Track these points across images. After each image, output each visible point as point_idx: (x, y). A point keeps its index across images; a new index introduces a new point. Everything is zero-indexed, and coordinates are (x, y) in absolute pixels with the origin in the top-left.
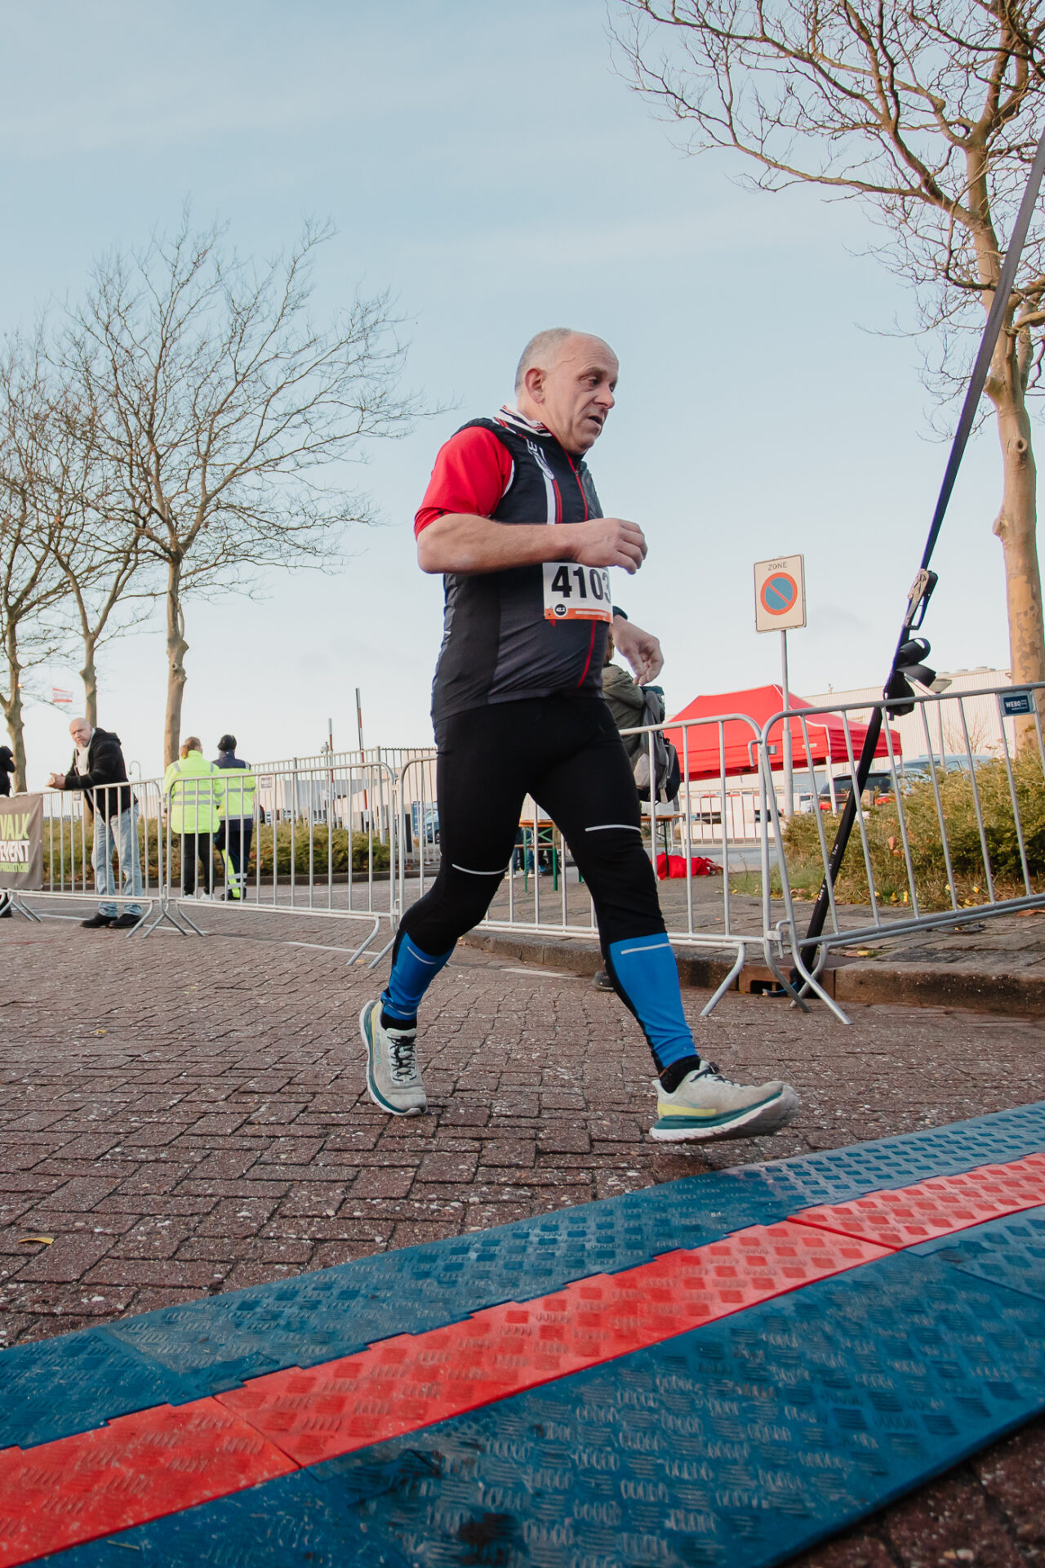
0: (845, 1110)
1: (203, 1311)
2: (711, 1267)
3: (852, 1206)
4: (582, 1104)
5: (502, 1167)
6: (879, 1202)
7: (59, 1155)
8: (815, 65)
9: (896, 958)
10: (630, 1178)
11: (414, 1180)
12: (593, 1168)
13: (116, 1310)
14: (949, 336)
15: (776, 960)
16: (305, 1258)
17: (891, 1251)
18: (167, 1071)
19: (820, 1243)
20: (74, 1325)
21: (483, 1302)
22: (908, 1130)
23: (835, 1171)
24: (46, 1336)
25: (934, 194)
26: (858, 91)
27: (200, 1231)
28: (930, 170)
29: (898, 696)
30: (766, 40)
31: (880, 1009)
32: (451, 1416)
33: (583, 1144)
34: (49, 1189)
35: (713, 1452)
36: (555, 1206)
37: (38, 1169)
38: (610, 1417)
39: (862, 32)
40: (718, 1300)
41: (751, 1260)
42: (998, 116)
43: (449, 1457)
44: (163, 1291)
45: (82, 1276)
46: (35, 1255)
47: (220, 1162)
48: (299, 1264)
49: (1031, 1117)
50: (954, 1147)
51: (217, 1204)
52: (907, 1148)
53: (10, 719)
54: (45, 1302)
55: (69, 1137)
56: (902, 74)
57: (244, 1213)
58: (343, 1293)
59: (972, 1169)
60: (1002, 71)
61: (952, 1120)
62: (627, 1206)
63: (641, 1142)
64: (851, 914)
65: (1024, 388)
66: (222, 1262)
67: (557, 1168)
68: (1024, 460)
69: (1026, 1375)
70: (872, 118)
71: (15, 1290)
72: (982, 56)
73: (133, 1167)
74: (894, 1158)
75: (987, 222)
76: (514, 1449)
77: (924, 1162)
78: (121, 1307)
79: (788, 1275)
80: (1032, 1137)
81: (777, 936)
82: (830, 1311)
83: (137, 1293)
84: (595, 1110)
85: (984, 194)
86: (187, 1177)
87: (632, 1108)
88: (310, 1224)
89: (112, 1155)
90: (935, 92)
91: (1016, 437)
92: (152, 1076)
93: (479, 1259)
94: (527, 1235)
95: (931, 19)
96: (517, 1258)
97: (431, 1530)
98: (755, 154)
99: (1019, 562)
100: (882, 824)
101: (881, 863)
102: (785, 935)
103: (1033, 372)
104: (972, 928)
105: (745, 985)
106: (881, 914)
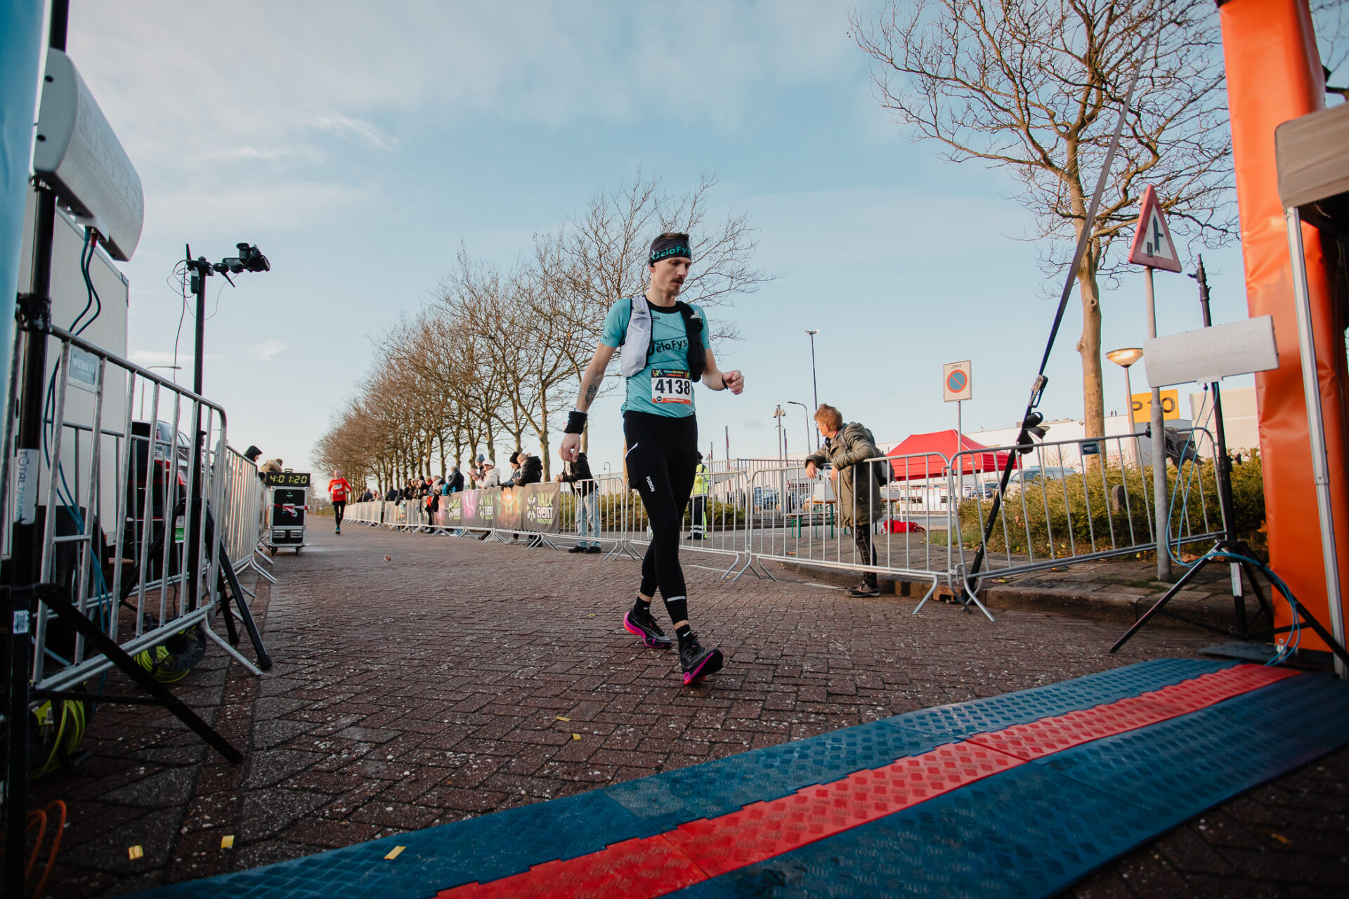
0: (994, 674)
1: (653, 781)
2: (925, 768)
3: (1001, 733)
4: (851, 666)
5: (809, 702)
6: (1016, 731)
7: (573, 688)
8: (984, 93)
9: (1019, 585)
10: (878, 711)
11: (763, 708)
12: (858, 704)
13: (607, 779)
14: (1056, 241)
15: (954, 584)
16: (706, 753)
17: (1023, 762)
19: (984, 756)
20: (585, 787)
21: (803, 783)
22: (1030, 687)
23: (991, 711)
24: (570, 794)
25: (1048, 164)
26: (1007, 107)
27: (649, 734)
28: (1046, 150)
29: (1025, 444)
30: (957, 79)
31: (1011, 613)
33: (852, 690)
34: (568, 707)
35: (930, 877)
37: (562, 696)
38: (874, 855)
39: (1010, 74)
40: (930, 788)
41: (947, 765)
42: (1085, 121)
43: (788, 875)
44: (631, 769)
45: (588, 759)
46: (563, 746)
47: (659, 695)
48: (704, 756)
49: (1097, 682)
52: (1029, 698)
53: (542, 440)
54: (569, 774)
55: (579, 677)
56: (1032, 98)
57: (672, 725)
58: (727, 775)
60: (1088, 95)
62: (877, 728)
63: (884, 689)
64: (994, 558)
65: (1095, 271)
66: (662, 753)
67: (839, 704)
68: (1096, 311)
69: (1101, 839)
70: (1014, 122)
71: (553, 766)
72: (1078, 88)
73: (612, 696)
74: (1023, 704)
75: (1077, 179)
76: (822, 871)
78: (609, 778)
79: (968, 774)
80: (1097, 694)
81: (955, 572)
83: (618, 770)
84: (858, 669)
85: (1076, 164)
86: (641, 703)
87: (878, 668)
88: (708, 733)
89: (602, 689)
90: (1050, 107)
91: (1090, 297)
92: (621, 643)
93: (800, 757)
94: (825, 744)
95: (1049, 68)
96: (820, 757)
98: (949, 142)
99: (1090, 366)
100: (1012, 508)
101: (1011, 530)
102: (959, 569)
103: (1101, 261)
104: (1062, 568)
105: (936, 597)
106: (1012, 559)
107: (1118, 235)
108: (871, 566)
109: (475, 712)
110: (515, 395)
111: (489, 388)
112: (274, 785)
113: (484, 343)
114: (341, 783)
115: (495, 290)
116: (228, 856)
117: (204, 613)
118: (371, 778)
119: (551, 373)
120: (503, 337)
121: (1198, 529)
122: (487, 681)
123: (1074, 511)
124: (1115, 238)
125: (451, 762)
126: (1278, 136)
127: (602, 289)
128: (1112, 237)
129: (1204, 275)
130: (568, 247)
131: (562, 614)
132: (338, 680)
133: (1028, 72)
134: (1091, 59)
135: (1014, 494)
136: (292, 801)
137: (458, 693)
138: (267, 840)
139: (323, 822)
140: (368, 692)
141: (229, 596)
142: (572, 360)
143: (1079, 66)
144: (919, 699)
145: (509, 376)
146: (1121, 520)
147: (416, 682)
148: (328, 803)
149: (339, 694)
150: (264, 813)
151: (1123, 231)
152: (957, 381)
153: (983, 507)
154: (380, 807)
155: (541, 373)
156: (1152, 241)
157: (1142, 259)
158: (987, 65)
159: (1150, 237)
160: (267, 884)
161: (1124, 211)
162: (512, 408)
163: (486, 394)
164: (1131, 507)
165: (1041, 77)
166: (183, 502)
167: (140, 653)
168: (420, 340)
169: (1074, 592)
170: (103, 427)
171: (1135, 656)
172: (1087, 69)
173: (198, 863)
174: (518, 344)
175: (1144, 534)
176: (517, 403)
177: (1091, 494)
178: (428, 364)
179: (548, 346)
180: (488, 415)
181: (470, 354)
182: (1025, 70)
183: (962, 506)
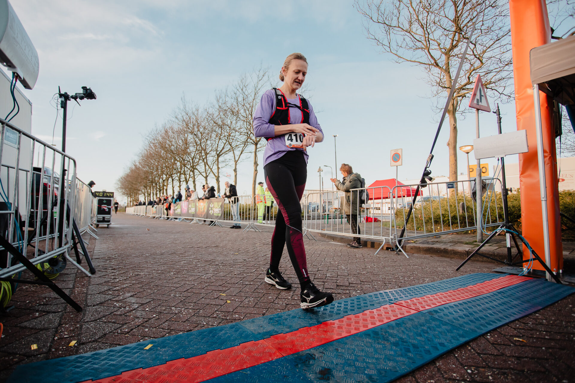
0: (407, 278)
1: (261, 319)
2: (376, 314)
3: (409, 301)
4: (347, 275)
5: (329, 288)
6: (415, 300)
7: (228, 282)
8: (410, 33)
9: (420, 243)
10: (358, 292)
12: (350, 290)
13: (241, 318)
14: (439, 99)
15: (393, 242)
16: (284, 308)
17: (417, 312)
18: (252, 263)
19: (401, 309)
20: (232, 322)
21: (325, 320)
23: (405, 293)
24: (225, 324)
25: (437, 65)
26: (420, 40)
27: (260, 301)
28: (436, 59)
29: (423, 183)
30: (399, 27)
31: (416, 255)
32: (317, 346)
33: (347, 284)
34: (225, 290)
35: (376, 356)
36: (341, 298)
37: (223, 285)
39: (422, 26)
40: (378, 322)
41: (385, 313)
42: (453, 47)
43: (317, 355)
45: (233, 310)
46: (222, 305)
50: (432, 288)
51: (264, 295)
52: (421, 288)
53: (217, 180)
54: (225, 316)
55: (230, 278)
56: (431, 37)
57: (270, 297)
58: (293, 317)
59: (436, 293)
60: (455, 36)
61: (432, 281)
62: (357, 299)
63: (361, 284)
64: (409, 232)
65: (455, 112)
66: (265, 308)
67: (342, 289)
68: (455, 129)
69: (447, 341)
70: (423, 46)
71: (218, 313)
72: (450, 33)
73: (245, 286)
74: (418, 290)
75: (449, 72)
76: (331, 354)
77: (425, 291)
79: (394, 316)
80: (449, 286)
81: (393, 237)
82: (404, 325)
83: (246, 315)
84: (350, 276)
85: (449, 66)
86: (257, 288)
87: (358, 276)
88: (285, 300)
89: (240, 283)
90: (438, 41)
91: (453, 123)
92: (249, 265)
93: (324, 310)
94: (335, 305)
95: (438, 23)
96: (332, 310)
97: (313, 372)
98: (395, 54)
99: (452, 152)
100: (418, 212)
101: (417, 221)
102: (395, 237)
103: (458, 108)
104: (437, 237)
105: (385, 248)
106: (417, 233)
107: (465, 96)
108: (357, 234)
109: (185, 291)
110: (205, 160)
111: (194, 157)
112: (96, 320)
113: (192, 137)
114: (126, 320)
115: (197, 114)
116: (76, 349)
117: (65, 249)
118: (139, 318)
119: (221, 151)
120: (200, 135)
121: (494, 221)
122: (190, 279)
123: (443, 213)
124: (464, 98)
125: (174, 311)
126: (531, 53)
127: (244, 114)
128: (463, 97)
129: (499, 112)
130: (230, 96)
131: (224, 253)
132: (125, 278)
133: (430, 25)
134: (456, 21)
135: (419, 206)
136: (104, 327)
137: (177, 284)
138: (93, 342)
139: (117, 335)
140: (138, 283)
141: (77, 242)
142: (231, 145)
143: (451, 23)
144: (375, 288)
145: (203, 152)
146: (463, 217)
147: (159, 280)
148: (119, 328)
149: (125, 284)
150: (92, 331)
151: (467, 95)
152: (396, 157)
153: (406, 211)
154: (143, 329)
155: (217, 151)
156: (479, 98)
157: (474, 106)
158: (412, 22)
159: (478, 97)
160: (92, 359)
161: (468, 87)
162: (204, 166)
163: (193, 159)
164: (467, 211)
165: (435, 27)
166: (56, 200)
167: (37, 264)
168: (163, 135)
169: (442, 246)
170: (20, 167)
171: (466, 272)
172: (454, 25)
173: (62, 351)
174: (207, 138)
175: (472, 223)
176: (206, 164)
177: (451, 206)
178: (167, 146)
179: (220, 139)
180: (193, 169)
181: (186, 142)
182: (428, 25)
183: (397, 211)
